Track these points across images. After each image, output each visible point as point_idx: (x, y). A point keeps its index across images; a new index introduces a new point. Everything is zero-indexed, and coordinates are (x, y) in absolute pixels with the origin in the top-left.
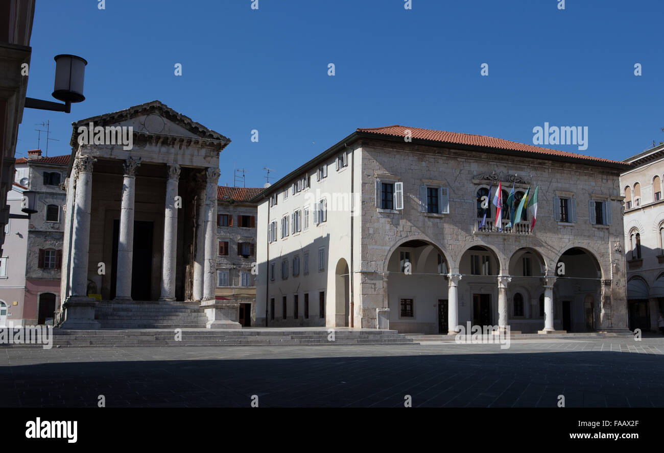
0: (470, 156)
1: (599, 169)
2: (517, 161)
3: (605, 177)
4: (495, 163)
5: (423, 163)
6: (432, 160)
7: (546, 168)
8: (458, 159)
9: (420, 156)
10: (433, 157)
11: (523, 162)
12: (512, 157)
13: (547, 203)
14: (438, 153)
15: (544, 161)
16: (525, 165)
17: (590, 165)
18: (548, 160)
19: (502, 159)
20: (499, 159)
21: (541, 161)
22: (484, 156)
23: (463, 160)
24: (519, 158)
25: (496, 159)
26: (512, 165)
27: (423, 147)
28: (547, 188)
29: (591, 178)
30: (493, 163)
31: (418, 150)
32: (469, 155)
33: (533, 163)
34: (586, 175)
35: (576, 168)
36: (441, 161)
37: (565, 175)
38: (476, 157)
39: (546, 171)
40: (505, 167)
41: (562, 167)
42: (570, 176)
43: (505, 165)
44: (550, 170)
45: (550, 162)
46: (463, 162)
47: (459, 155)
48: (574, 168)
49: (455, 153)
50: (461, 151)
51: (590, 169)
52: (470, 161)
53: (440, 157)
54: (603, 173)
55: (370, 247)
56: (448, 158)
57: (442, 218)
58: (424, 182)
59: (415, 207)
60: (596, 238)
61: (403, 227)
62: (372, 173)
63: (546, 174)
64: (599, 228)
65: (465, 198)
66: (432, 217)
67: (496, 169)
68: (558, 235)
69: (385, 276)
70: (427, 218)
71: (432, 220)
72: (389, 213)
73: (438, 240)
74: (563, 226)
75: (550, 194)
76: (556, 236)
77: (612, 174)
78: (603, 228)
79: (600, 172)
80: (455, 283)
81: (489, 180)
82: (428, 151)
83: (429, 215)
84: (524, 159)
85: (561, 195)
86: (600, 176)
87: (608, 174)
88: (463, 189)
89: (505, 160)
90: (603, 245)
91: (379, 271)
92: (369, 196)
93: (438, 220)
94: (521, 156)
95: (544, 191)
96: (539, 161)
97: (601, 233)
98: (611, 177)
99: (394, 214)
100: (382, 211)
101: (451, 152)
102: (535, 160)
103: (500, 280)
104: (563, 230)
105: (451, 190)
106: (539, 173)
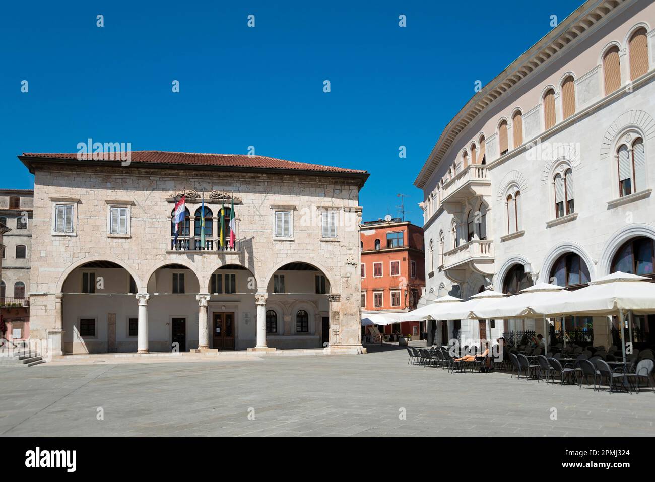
0: (165, 174)
1: (329, 179)
2: (224, 176)
3: (338, 187)
4: (196, 180)
5: (108, 184)
6: (119, 181)
7: (260, 182)
8: (150, 178)
9: (105, 177)
10: (121, 177)
11: (231, 177)
12: (218, 173)
13: (260, 217)
14: (126, 173)
15: (256, 175)
16: (234, 180)
17: (318, 176)
18: (262, 173)
19: (205, 175)
20: (201, 175)
21: (252, 175)
22: (181, 173)
23: (156, 179)
24: (225, 174)
25: (197, 175)
26: (217, 181)
27: (106, 168)
28: (261, 202)
29: (320, 189)
30: (194, 180)
31: (102, 172)
32: (163, 173)
33: (243, 177)
34: (312, 187)
35: (300, 180)
36: (129, 181)
37: (286, 187)
38: (173, 175)
39: (261, 184)
40: (209, 183)
41: (282, 179)
42: (292, 188)
43: (209, 181)
44: (266, 184)
45: (265, 175)
46: (157, 181)
47: (151, 174)
48: (297, 180)
49: (146, 172)
50: (151, 170)
51: (318, 180)
52: (165, 179)
53: (129, 177)
54: (336, 183)
55: (41, 270)
56: (139, 178)
57: (128, 238)
58: (108, 202)
59: (95, 228)
60: (322, 252)
61: (81, 249)
62: (46, 196)
63: (260, 188)
64: (327, 241)
65: (157, 217)
66: (116, 238)
67: (197, 185)
68: (272, 250)
69: (57, 298)
70: (110, 239)
71: (116, 240)
72: (65, 236)
73: (122, 260)
74: (280, 241)
75: (265, 208)
76: (271, 251)
77: (349, 184)
78: (332, 241)
79: (332, 183)
80: (143, 302)
81: (186, 197)
82: (114, 172)
83: (112, 236)
84: (231, 174)
85: (279, 208)
86: (332, 186)
87: (342, 184)
88: (156, 208)
89: (208, 176)
90: (332, 258)
91: (51, 293)
92: (43, 220)
93: (123, 240)
94: (226, 171)
95: (257, 206)
96: (249, 175)
97: (330, 246)
98: (347, 187)
99: (70, 236)
100: (57, 234)
101: (141, 172)
102: (245, 174)
103: (198, 298)
104: (280, 245)
105: (141, 210)
106: (251, 187)
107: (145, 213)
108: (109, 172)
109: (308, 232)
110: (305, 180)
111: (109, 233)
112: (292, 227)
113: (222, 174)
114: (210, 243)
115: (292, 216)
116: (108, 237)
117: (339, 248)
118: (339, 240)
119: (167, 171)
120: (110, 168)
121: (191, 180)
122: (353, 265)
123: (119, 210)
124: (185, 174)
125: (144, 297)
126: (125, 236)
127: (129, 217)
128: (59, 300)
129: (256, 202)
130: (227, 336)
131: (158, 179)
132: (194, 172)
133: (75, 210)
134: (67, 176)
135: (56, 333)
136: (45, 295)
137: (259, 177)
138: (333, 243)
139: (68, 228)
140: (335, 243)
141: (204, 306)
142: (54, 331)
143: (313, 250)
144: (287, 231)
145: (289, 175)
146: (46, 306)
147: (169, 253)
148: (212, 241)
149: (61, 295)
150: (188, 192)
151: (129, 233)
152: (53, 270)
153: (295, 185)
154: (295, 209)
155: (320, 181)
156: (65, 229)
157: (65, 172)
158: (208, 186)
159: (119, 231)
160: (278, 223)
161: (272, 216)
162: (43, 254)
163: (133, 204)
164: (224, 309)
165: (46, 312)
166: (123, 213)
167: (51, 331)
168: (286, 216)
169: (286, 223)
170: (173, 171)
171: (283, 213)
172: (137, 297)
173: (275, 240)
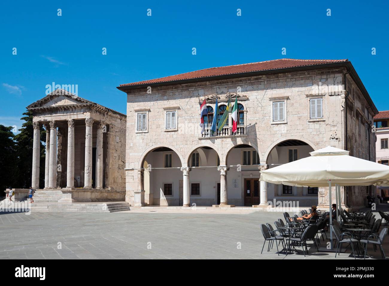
0: (198, 86)
1: (315, 71)
2: (236, 81)
3: (325, 77)
4: (218, 87)
5: (165, 97)
6: (171, 94)
7: (262, 81)
8: (190, 90)
9: (163, 93)
10: (172, 91)
11: (241, 81)
12: (231, 79)
13: (261, 108)
14: (175, 88)
15: (258, 77)
16: (243, 83)
18: (262, 75)
19: (223, 83)
20: (220, 83)
21: (255, 77)
22: (208, 83)
23: (192, 90)
25: (218, 83)
26: (231, 85)
27: (163, 87)
28: (262, 97)
29: (308, 80)
30: (216, 87)
31: (161, 90)
32: (197, 85)
33: (249, 80)
34: (302, 80)
35: (292, 75)
36: (177, 94)
37: (281, 83)
38: (202, 85)
39: (262, 83)
40: (226, 87)
41: (278, 77)
42: (286, 83)
44: (266, 82)
45: (264, 76)
46: (193, 91)
47: (190, 86)
48: (290, 76)
49: (186, 86)
50: (189, 84)
51: (306, 73)
52: (198, 89)
53: (177, 91)
54: (322, 74)
55: (131, 154)
56: (182, 91)
57: (176, 131)
58: (165, 109)
59: (158, 126)
60: (310, 130)
61: (151, 140)
62: (132, 110)
63: (262, 86)
64: (314, 122)
65: (193, 115)
66: (169, 131)
67: (218, 90)
68: (271, 132)
69: (139, 171)
70: (166, 132)
71: (169, 133)
72: (142, 133)
73: (173, 146)
74: (276, 124)
75: (265, 101)
76: (269, 133)
77: (334, 73)
78: (318, 121)
79: (319, 73)
80: (185, 173)
81: (210, 99)
82: (168, 89)
83: (167, 130)
84: (240, 79)
85: (275, 100)
86: (319, 77)
87: (328, 73)
88: (193, 109)
89: (225, 82)
90: (318, 135)
91: (136, 168)
92: (131, 124)
93: (173, 133)
94: (237, 78)
95: (259, 100)
96: (253, 77)
97: (317, 125)
98: (332, 76)
99: (145, 133)
100: (138, 132)
101: (183, 86)
102: (250, 77)
103: (218, 170)
104: (276, 128)
105: (184, 112)
106: (255, 86)
107: (186, 113)
108: (165, 89)
109: (299, 115)
110: (296, 75)
111: (165, 129)
112: (286, 113)
113: (234, 80)
114: (227, 130)
115: (286, 105)
116: (165, 132)
117: (324, 126)
118: (324, 120)
119: (199, 83)
120: (165, 87)
121: (214, 87)
122: (337, 139)
123: (171, 113)
124: (210, 84)
125: (185, 169)
126: (174, 130)
127: (177, 117)
128: (140, 173)
129: (258, 97)
130: (255, 196)
131: (194, 89)
132: (216, 81)
133: (147, 116)
134: (143, 95)
135: (138, 193)
136: (133, 170)
137: (261, 78)
138: (320, 123)
139: (144, 128)
140: (321, 122)
141: (223, 175)
142: (137, 191)
143: (303, 130)
144: (281, 117)
145: (283, 73)
146: (133, 176)
147: (200, 139)
148: (228, 129)
149: (140, 170)
150: (211, 96)
151: (176, 128)
152: (136, 154)
153: (288, 80)
154: (288, 98)
155: (309, 74)
156: (143, 128)
157: (142, 93)
158: (224, 90)
159: (171, 127)
160: (275, 111)
161: (270, 107)
162: (132, 145)
163: (179, 108)
164: (251, 177)
165: (133, 180)
166: (173, 115)
167: (136, 191)
168: (281, 105)
169: (281, 110)
170: (202, 83)
171: (279, 103)
172: (181, 170)
173: (272, 124)
